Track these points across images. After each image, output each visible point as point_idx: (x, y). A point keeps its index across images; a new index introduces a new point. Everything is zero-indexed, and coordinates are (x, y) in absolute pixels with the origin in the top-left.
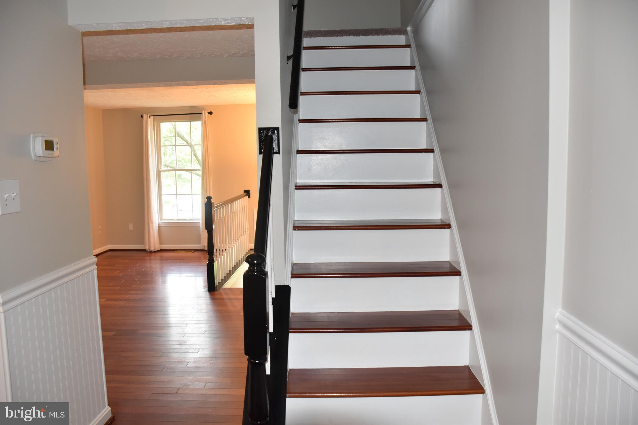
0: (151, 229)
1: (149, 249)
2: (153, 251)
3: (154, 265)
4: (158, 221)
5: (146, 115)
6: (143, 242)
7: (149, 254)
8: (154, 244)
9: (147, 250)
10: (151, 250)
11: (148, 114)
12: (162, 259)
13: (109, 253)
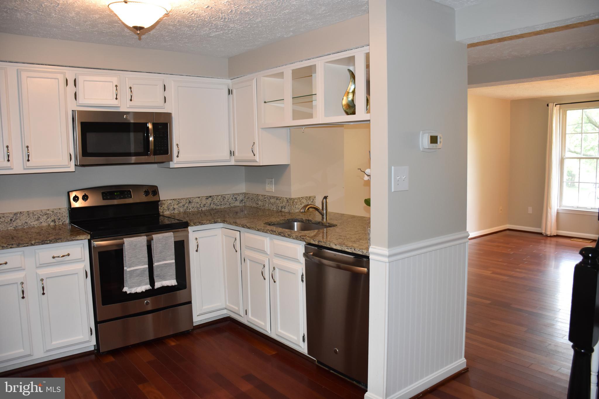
0: (549, 214)
1: (545, 233)
2: (549, 235)
3: (549, 249)
4: (557, 207)
5: (552, 104)
6: (540, 226)
7: (544, 238)
8: (551, 229)
9: (543, 234)
10: (547, 234)
11: (554, 103)
12: (558, 245)
13: (508, 232)
